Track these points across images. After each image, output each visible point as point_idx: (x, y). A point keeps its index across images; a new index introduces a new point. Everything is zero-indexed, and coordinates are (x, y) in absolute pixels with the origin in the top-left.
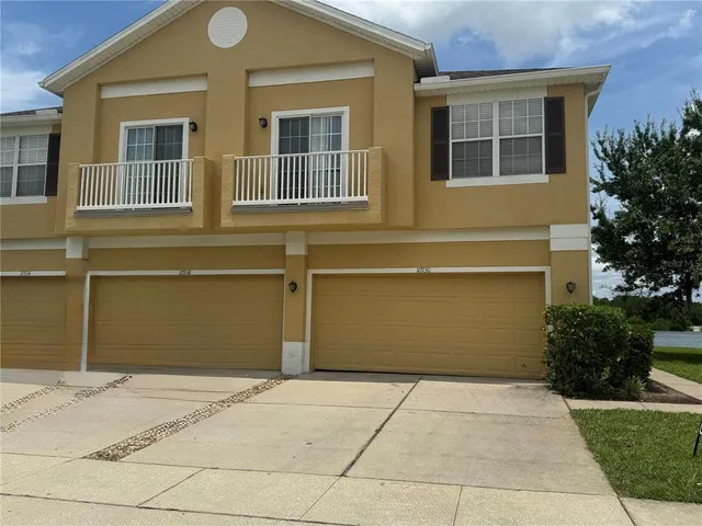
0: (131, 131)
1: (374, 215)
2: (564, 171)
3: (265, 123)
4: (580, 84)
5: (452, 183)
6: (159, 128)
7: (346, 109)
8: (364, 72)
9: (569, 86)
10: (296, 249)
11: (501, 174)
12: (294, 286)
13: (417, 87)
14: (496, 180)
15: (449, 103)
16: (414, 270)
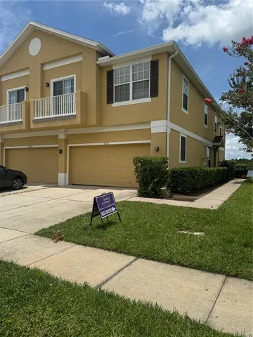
0: (10, 93)
1: (78, 121)
2: (157, 96)
3: (48, 85)
4: (164, 53)
5: (115, 105)
6: (18, 91)
7: (75, 75)
8: (79, 59)
9: (158, 54)
10: (62, 136)
11: (133, 99)
12: (61, 151)
13: (98, 62)
14: (131, 102)
15: (114, 68)
16: (103, 144)
